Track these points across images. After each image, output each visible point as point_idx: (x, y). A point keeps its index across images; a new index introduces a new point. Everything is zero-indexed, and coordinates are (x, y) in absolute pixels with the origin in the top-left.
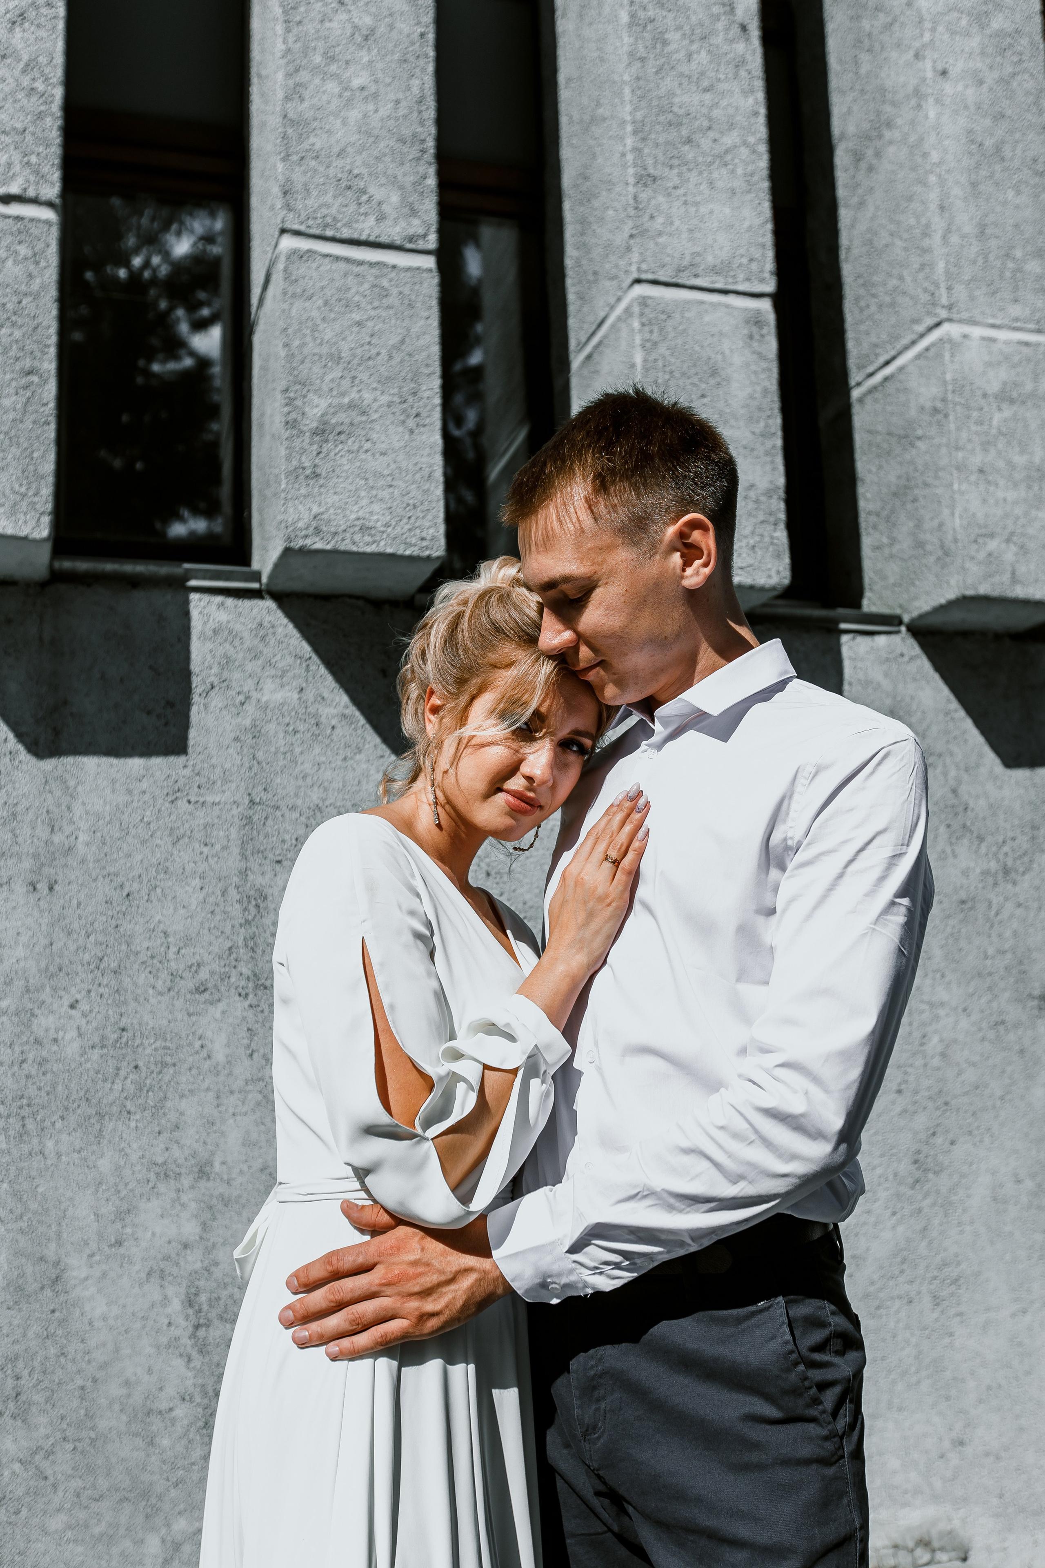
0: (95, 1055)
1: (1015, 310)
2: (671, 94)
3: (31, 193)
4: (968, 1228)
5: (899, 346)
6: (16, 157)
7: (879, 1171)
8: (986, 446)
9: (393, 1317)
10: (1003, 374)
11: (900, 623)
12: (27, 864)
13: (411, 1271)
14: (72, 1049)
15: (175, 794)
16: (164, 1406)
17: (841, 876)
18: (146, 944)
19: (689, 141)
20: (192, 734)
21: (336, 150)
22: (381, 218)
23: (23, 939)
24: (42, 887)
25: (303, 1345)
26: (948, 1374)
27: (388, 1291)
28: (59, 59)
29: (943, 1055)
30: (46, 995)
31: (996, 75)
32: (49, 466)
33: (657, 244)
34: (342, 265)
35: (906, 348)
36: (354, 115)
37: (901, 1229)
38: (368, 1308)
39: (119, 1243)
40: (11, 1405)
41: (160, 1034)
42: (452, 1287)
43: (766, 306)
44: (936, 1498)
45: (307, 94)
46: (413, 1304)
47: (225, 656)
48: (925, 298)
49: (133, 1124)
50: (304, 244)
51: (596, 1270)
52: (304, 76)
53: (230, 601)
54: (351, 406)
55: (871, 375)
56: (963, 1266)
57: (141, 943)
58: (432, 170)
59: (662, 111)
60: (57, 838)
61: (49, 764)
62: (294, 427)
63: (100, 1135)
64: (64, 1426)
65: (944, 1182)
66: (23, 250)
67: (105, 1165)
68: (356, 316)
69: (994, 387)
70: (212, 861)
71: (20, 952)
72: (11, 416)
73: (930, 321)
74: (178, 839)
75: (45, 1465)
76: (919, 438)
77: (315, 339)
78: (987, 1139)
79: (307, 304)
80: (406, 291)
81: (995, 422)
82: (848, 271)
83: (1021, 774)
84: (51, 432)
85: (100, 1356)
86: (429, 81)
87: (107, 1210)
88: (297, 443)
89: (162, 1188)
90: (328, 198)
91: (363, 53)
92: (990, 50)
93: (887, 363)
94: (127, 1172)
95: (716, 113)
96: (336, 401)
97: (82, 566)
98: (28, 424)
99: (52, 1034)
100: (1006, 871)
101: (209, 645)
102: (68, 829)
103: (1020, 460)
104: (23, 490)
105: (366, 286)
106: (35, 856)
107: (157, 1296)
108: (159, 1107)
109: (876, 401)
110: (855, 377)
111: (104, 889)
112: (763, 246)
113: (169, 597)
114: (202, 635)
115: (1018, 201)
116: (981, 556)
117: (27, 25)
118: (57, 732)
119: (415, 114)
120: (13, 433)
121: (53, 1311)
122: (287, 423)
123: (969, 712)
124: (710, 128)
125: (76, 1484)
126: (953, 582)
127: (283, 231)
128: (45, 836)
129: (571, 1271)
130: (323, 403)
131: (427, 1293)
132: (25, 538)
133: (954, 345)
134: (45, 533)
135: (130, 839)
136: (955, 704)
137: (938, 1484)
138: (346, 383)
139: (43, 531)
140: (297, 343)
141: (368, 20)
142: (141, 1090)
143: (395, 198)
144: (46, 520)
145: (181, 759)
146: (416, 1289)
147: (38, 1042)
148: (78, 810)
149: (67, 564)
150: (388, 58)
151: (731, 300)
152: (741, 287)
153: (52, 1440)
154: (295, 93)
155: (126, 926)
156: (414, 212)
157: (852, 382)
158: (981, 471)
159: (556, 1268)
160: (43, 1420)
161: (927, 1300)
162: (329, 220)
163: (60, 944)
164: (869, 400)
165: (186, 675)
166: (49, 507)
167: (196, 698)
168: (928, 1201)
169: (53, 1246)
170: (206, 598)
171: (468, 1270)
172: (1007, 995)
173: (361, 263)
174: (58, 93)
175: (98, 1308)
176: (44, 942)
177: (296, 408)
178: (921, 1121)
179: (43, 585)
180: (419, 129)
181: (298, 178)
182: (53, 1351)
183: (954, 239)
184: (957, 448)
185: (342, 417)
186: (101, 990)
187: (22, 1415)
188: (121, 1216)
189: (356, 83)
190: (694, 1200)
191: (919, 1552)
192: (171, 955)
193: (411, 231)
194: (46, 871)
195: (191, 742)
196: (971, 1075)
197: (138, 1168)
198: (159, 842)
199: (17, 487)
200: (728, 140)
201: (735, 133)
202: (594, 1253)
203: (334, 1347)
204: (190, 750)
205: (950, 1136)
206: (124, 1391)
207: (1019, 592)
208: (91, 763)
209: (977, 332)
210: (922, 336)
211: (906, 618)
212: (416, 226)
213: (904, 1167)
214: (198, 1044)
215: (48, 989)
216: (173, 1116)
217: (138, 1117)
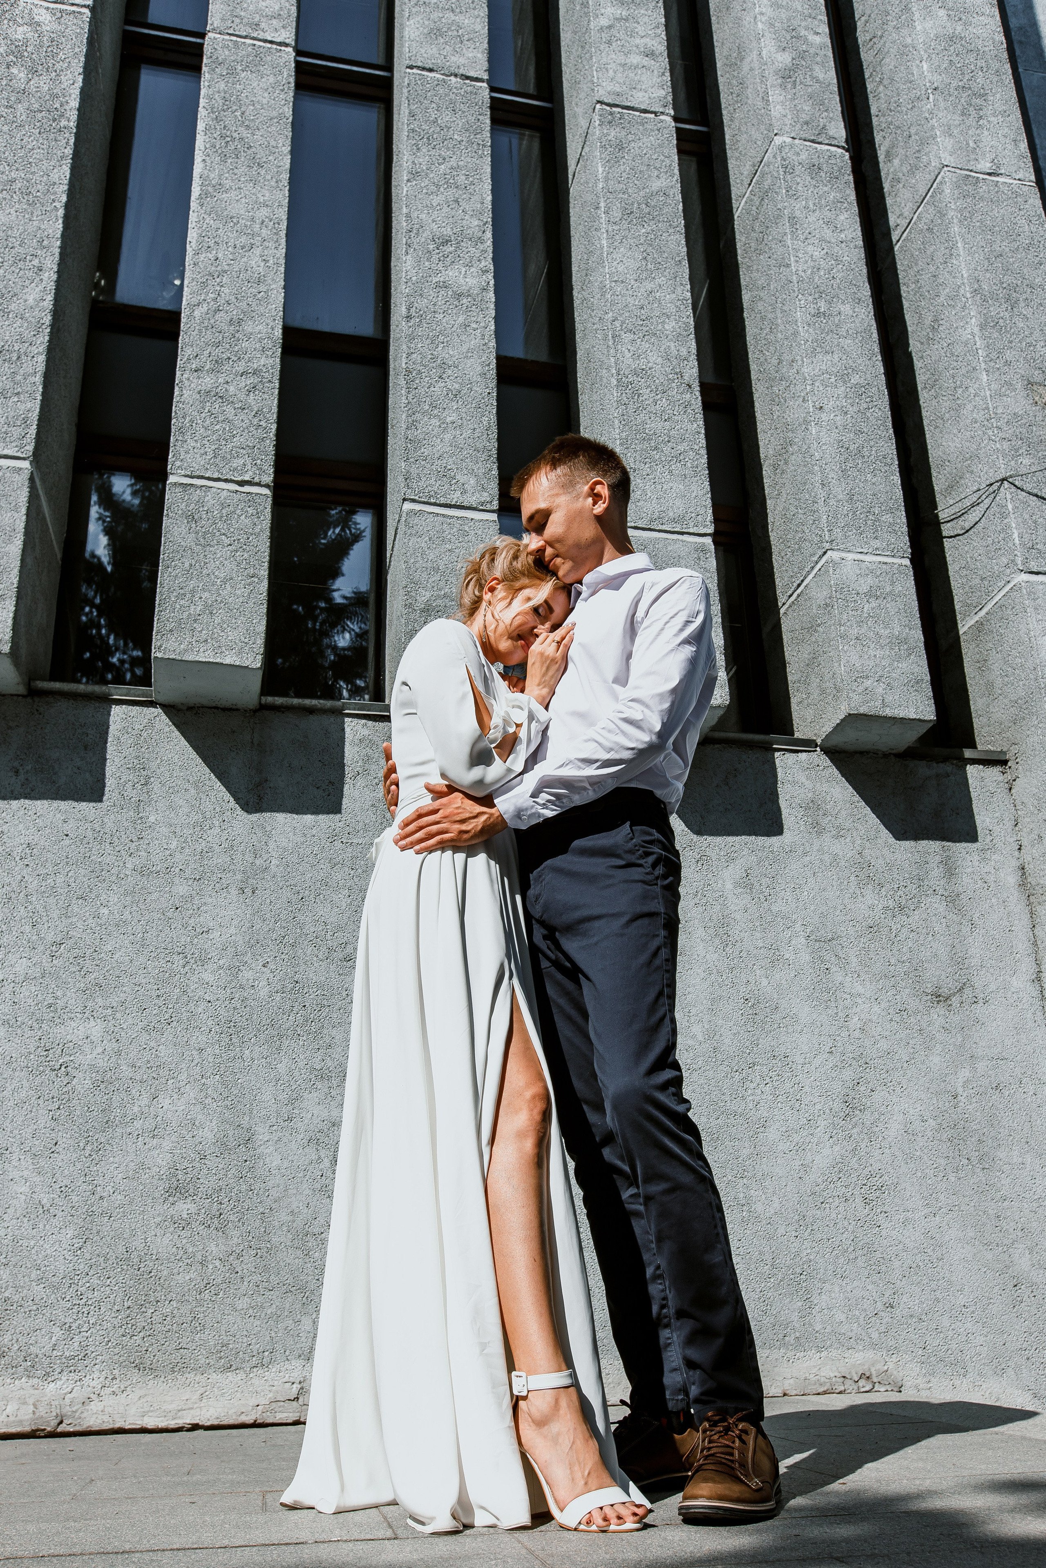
0: (278, 997)
1: (877, 543)
2: (644, 423)
3: (257, 480)
4: (887, 1151)
5: (804, 573)
6: (249, 461)
7: (818, 1107)
8: (860, 624)
9: (446, 832)
10: (870, 580)
11: (816, 746)
12: (239, 877)
13: (456, 811)
14: (264, 993)
15: (333, 837)
16: (316, 1230)
17: (662, 629)
18: (312, 930)
19: (656, 448)
20: (345, 801)
21: (436, 456)
22: (464, 492)
23: (234, 922)
24: (248, 891)
25: (403, 849)
26: (878, 1255)
27: (444, 820)
28: (275, 410)
29: (862, 1030)
30: (248, 958)
31: (856, 409)
32: (262, 627)
33: (636, 506)
34: (441, 519)
35: (809, 573)
36: (448, 436)
37: (837, 1148)
38: (435, 828)
39: (290, 1119)
40: (216, 1221)
41: (320, 986)
42: (475, 820)
43: (708, 541)
44: (874, 1346)
45: (419, 426)
46: (457, 827)
47: (367, 755)
48: (816, 539)
49: (301, 1043)
50: (417, 507)
51: (544, 806)
52: (418, 416)
53: (370, 723)
54: (445, 596)
55: (790, 596)
56: (886, 1177)
57: (310, 929)
58: (495, 466)
59: (638, 432)
60: (258, 862)
61: (255, 817)
62: (409, 607)
63: (279, 1049)
64: (250, 1238)
65: (868, 1118)
66: (250, 510)
67: (282, 1068)
68: (448, 546)
69: (864, 588)
70: (356, 880)
71: (233, 930)
72: (241, 600)
73: (820, 552)
74: (335, 865)
75: (236, 1263)
76: (819, 625)
77: (423, 559)
78: (898, 1089)
79: (419, 540)
80: (480, 533)
81: (865, 610)
82: (773, 536)
83: (908, 844)
84: (264, 609)
85: (274, 1193)
86: (494, 419)
87: (283, 1097)
88: (412, 616)
89: (319, 1085)
90: (432, 482)
91: (454, 403)
92: (850, 395)
93: (799, 585)
94: (297, 1073)
95: (673, 432)
96: (436, 593)
97: (279, 700)
98: (251, 604)
99: (251, 982)
100: (901, 908)
101: (356, 749)
102: (265, 856)
103: (885, 632)
104: (246, 640)
105: (455, 529)
106: (244, 872)
107: (314, 1157)
108: (318, 1034)
109: (794, 611)
110: (781, 600)
111: (287, 894)
112: (705, 506)
113: (332, 719)
114: (353, 743)
115: (874, 480)
116: (861, 689)
117: (257, 393)
118: (260, 798)
119: (486, 436)
120: (241, 609)
121: (246, 1161)
122: (406, 605)
123: (867, 803)
124: (669, 442)
125: (256, 1278)
126: (843, 708)
127: (404, 500)
128: (251, 860)
129: (532, 807)
130: (428, 595)
131: (463, 821)
132: (247, 667)
133: (835, 564)
134: (259, 665)
135: (303, 863)
136: (857, 798)
137: (875, 1335)
138: (442, 583)
139: (257, 662)
140: (412, 561)
141: (457, 386)
142: (307, 1021)
143: (472, 481)
144: (260, 657)
145: (339, 816)
146: (458, 819)
147: (242, 987)
148: (272, 845)
149: (270, 699)
150: (468, 407)
151: (685, 538)
152: (691, 531)
153: (242, 1247)
154: (412, 425)
155: (300, 917)
156: (484, 489)
157: (780, 604)
158: (857, 638)
159: (525, 805)
160: (236, 1233)
161: (859, 1200)
162: (432, 493)
163: (259, 926)
164: (790, 612)
165: (342, 766)
166: (262, 650)
167: (347, 780)
168: (855, 1130)
169: (247, 1118)
170: (356, 721)
171: (483, 813)
172: (907, 991)
173: (452, 517)
174: (274, 427)
175: (275, 1161)
176: (248, 925)
177: (411, 597)
178: (848, 1074)
179: (255, 711)
180: (488, 444)
181: (414, 471)
182: (244, 1187)
183: (832, 502)
184: (840, 625)
185: (439, 602)
186: (283, 956)
187: (222, 1229)
188: (292, 1101)
189: (449, 419)
190: (589, 762)
191: (862, 1383)
192: (328, 937)
193: (483, 500)
194: (251, 881)
195: (344, 806)
196: (883, 1045)
197: (303, 1072)
198: (322, 866)
199: (243, 639)
200: (681, 448)
201: (685, 444)
202: (544, 797)
203: (417, 847)
204: (343, 811)
205: (870, 1086)
206: (290, 1218)
207: (888, 712)
208: (281, 817)
209: (851, 556)
210: (817, 563)
211: (819, 741)
212: (486, 497)
213: (837, 1105)
214: (344, 994)
215: (249, 954)
216: (327, 1039)
217: (304, 1038)
